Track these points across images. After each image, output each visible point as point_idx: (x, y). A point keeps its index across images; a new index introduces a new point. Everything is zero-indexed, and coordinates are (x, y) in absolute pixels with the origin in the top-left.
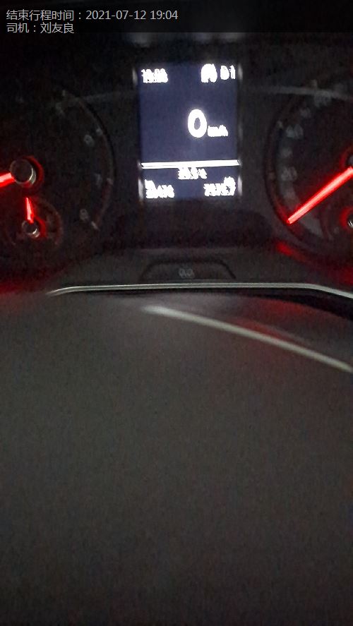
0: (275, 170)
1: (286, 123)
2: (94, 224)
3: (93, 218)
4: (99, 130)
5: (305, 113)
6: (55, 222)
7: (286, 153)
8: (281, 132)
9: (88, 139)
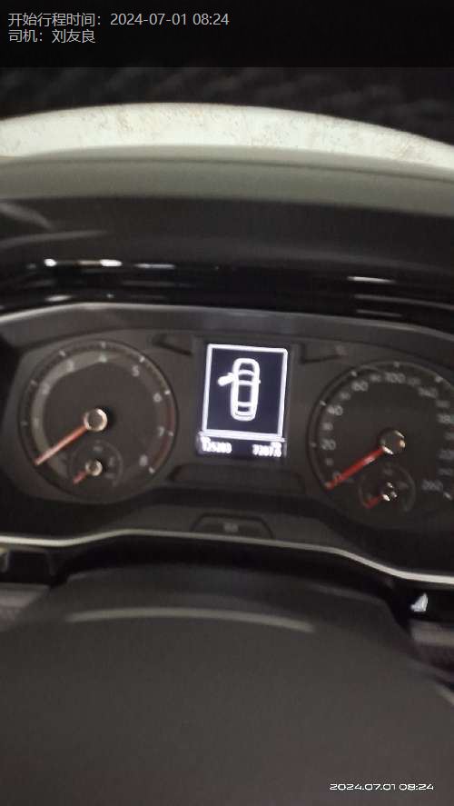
0: (317, 440)
1: (328, 401)
2: (152, 470)
3: (151, 463)
4: (168, 392)
5: (344, 396)
6: (117, 462)
7: (327, 426)
8: (323, 408)
9: (157, 398)
